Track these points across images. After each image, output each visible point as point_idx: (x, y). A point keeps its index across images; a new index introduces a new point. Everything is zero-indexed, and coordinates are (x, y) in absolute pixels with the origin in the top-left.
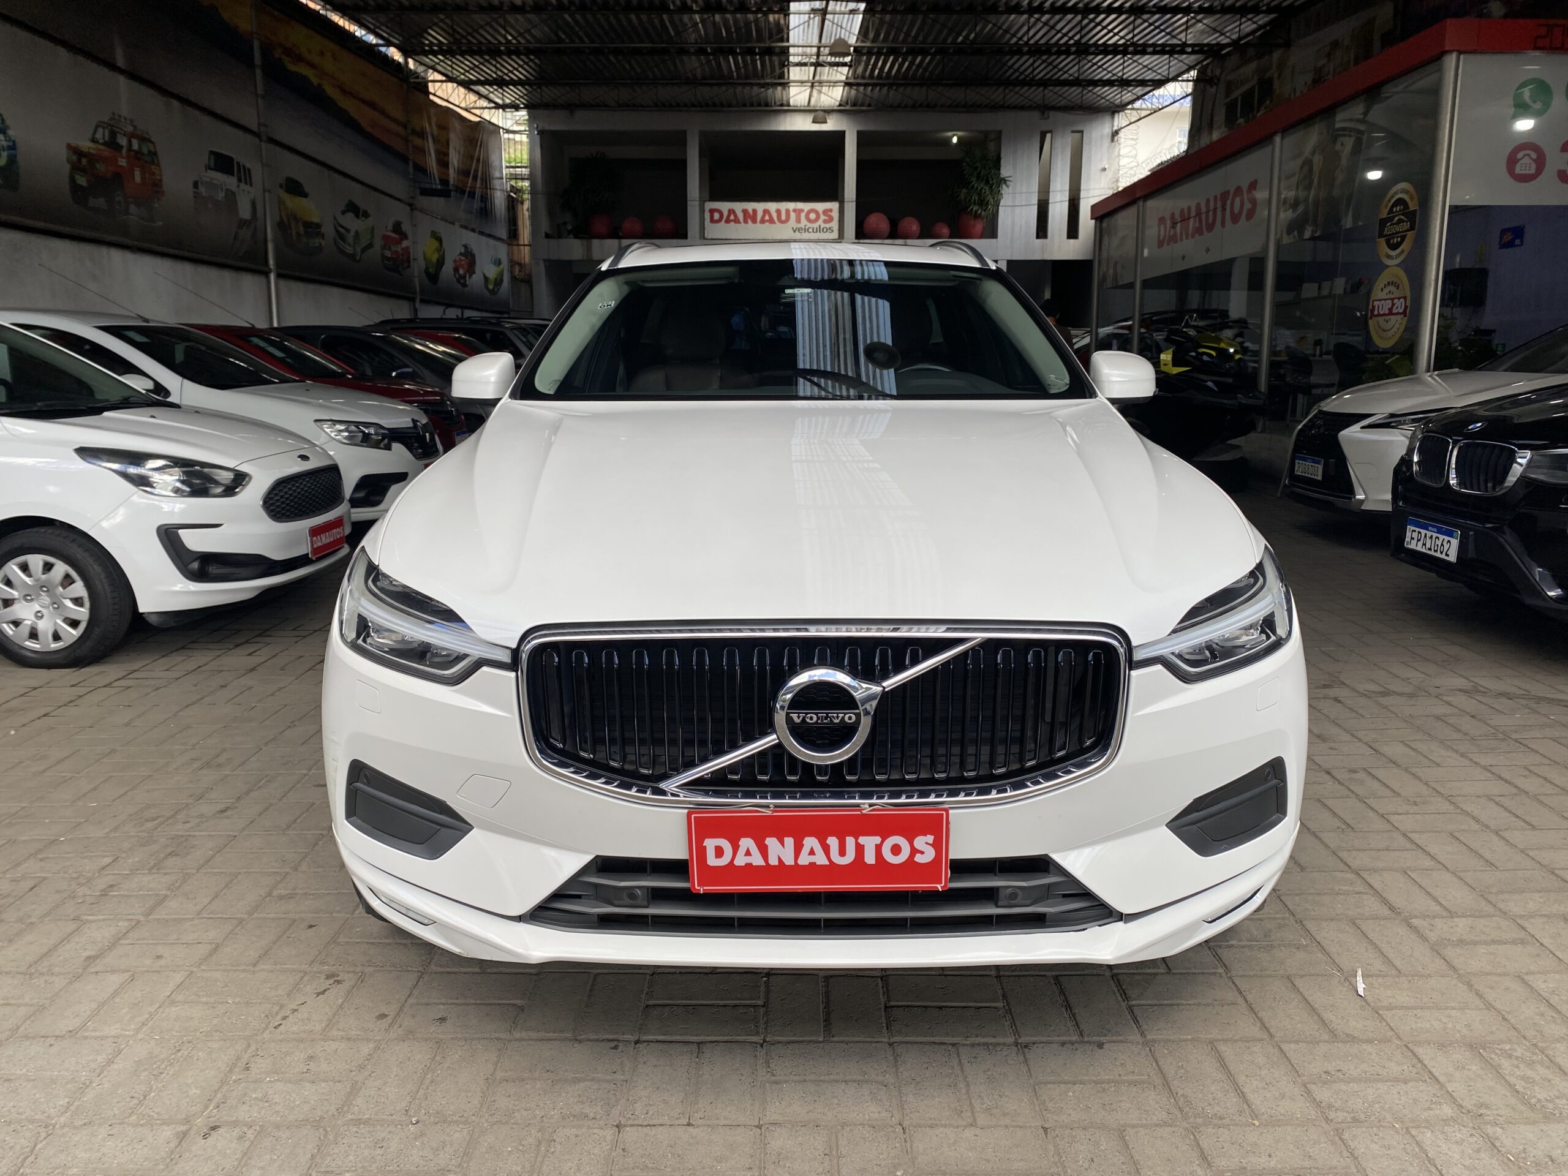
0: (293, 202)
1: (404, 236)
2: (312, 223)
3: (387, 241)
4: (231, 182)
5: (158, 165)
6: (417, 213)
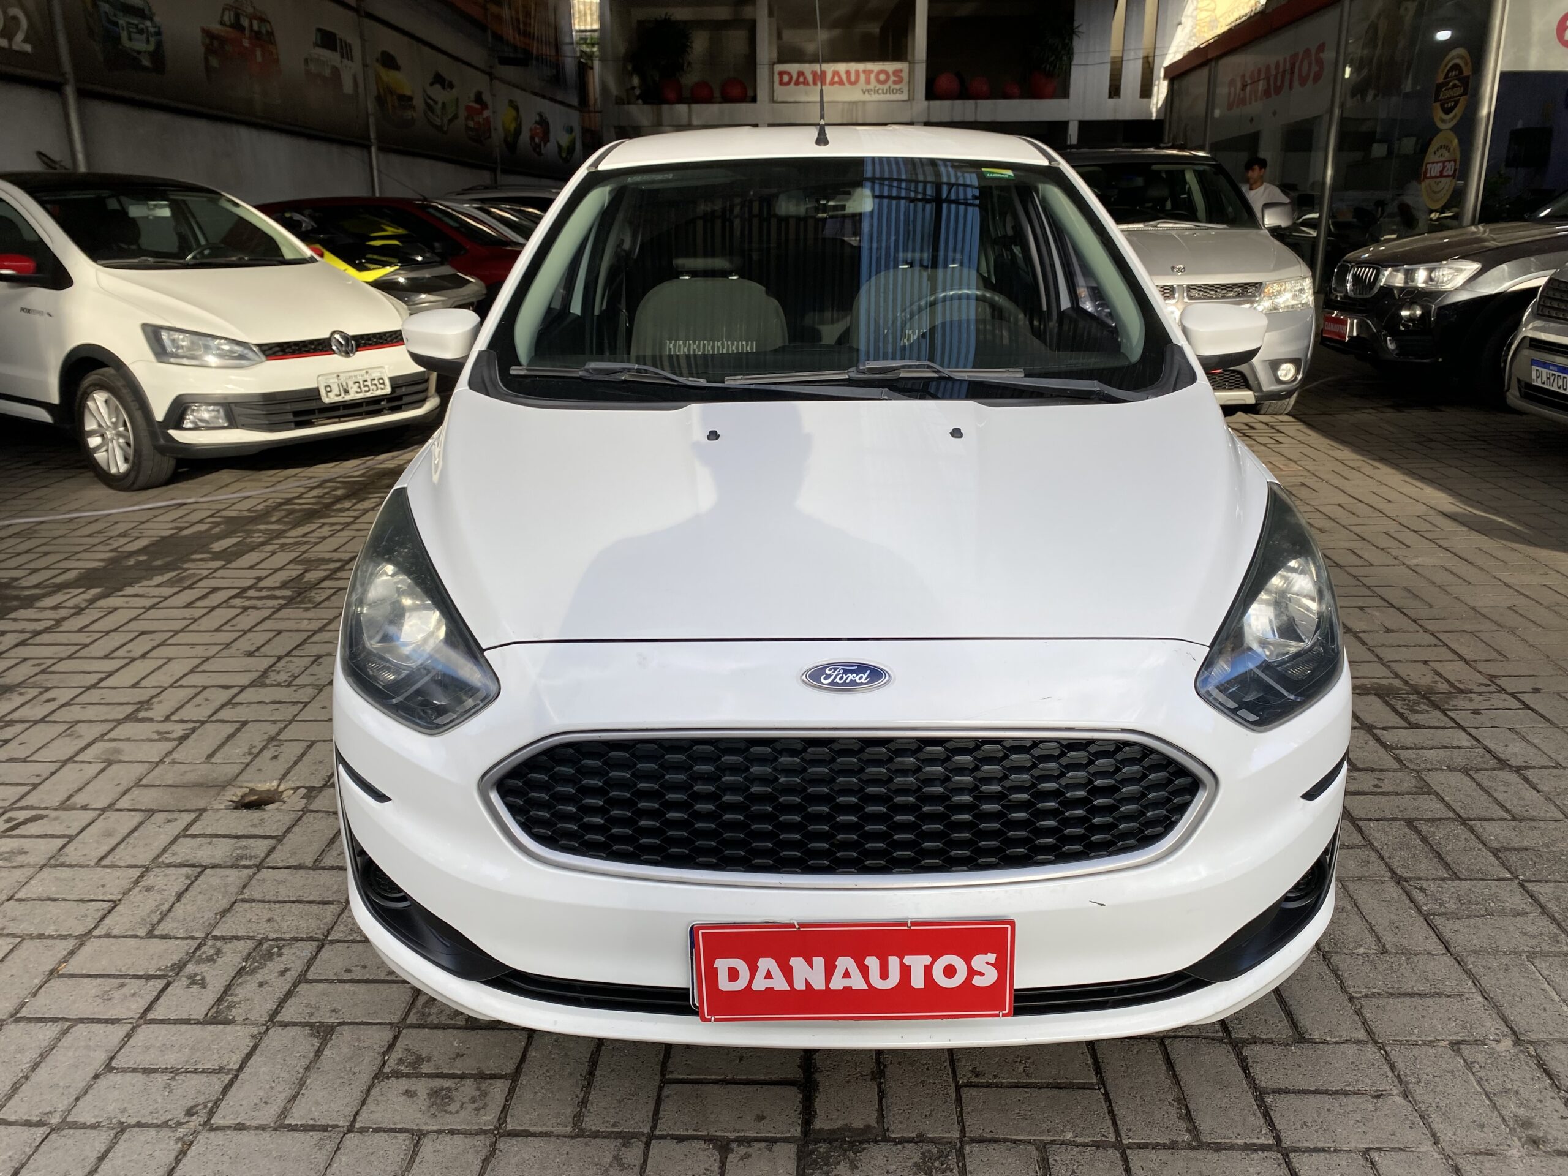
0: (389, 76)
1: (484, 106)
2: (404, 96)
3: (471, 113)
4: (335, 58)
5: (275, 43)
6: (496, 83)
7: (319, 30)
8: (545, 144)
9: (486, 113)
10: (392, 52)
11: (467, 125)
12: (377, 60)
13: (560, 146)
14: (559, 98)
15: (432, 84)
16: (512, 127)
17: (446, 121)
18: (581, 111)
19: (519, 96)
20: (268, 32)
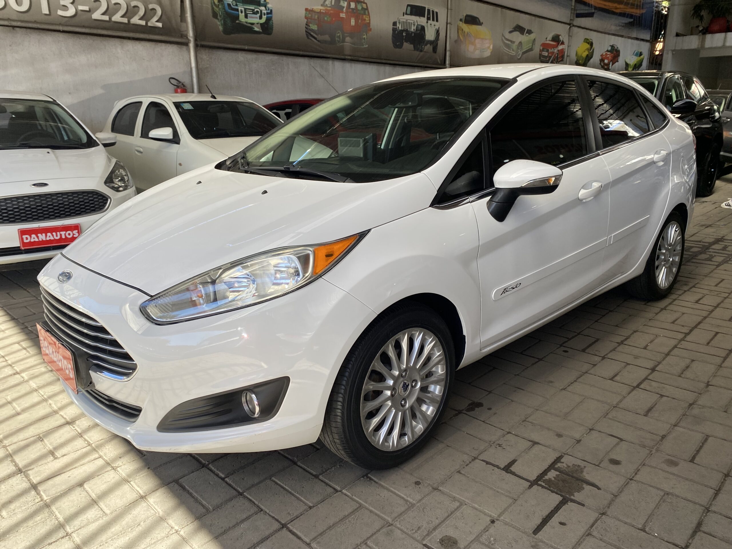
0: (471, 29)
1: (563, 43)
3: (546, 46)
4: (422, 21)
5: (369, 14)
6: (575, 29)
7: (408, 5)
8: (612, 65)
9: (560, 47)
10: (475, 14)
11: (541, 55)
12: (461, 20)
13: (627, 65)
14: (634, 35)
15: (510, 32)
16: (585, 55)
17: (520, 53)
18: (651, 42)
19: (593, 36)
20: (363, 8)
